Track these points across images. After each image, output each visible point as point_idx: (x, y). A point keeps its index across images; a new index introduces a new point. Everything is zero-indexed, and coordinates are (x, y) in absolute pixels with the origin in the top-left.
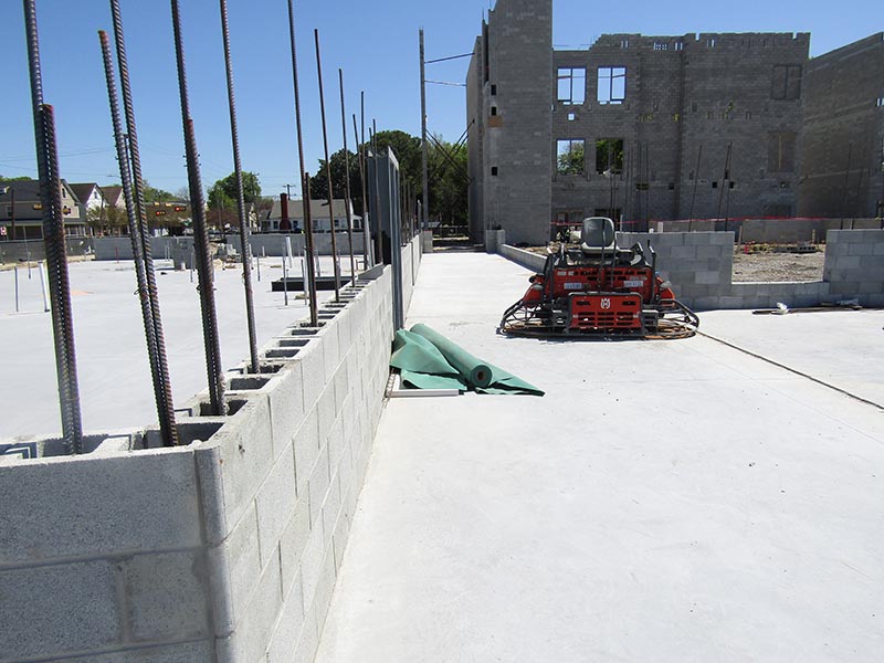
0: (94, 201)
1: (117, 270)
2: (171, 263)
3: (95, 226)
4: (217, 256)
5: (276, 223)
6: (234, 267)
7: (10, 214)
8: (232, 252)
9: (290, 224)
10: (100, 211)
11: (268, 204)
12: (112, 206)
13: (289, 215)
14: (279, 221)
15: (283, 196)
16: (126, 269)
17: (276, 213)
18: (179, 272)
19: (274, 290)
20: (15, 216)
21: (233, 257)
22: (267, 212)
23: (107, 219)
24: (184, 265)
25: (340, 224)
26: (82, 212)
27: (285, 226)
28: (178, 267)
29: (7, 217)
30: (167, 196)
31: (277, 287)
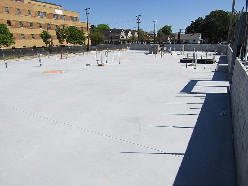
0: (130, 34)
1: (135, 53)
2: (149, 51)
3: (129, 41)
4: (161, 50)
5: (176, 41)
6: (166, 54)
7: (111, 38)
8: (165, 49)
9: (180, 41)
10: (130, 37)
11: (174, 35)
12: (134, 36)
13: (180, 39)
14: (177, 40)
15: (179, 33)
16: (137, 53)
17: (176, 38)
18: (151, 54)
19: (180, 62)
20: (112, 38)
21: (165, 51)
22: (174, 37)
23: (132, 39)
24: (152, 52)
25: (196, 41)
26: (127, 37)
27: (179, 42)
28: (150, 53)
29: (110, 38)
30: (146, 33)
31: (182, 61)
